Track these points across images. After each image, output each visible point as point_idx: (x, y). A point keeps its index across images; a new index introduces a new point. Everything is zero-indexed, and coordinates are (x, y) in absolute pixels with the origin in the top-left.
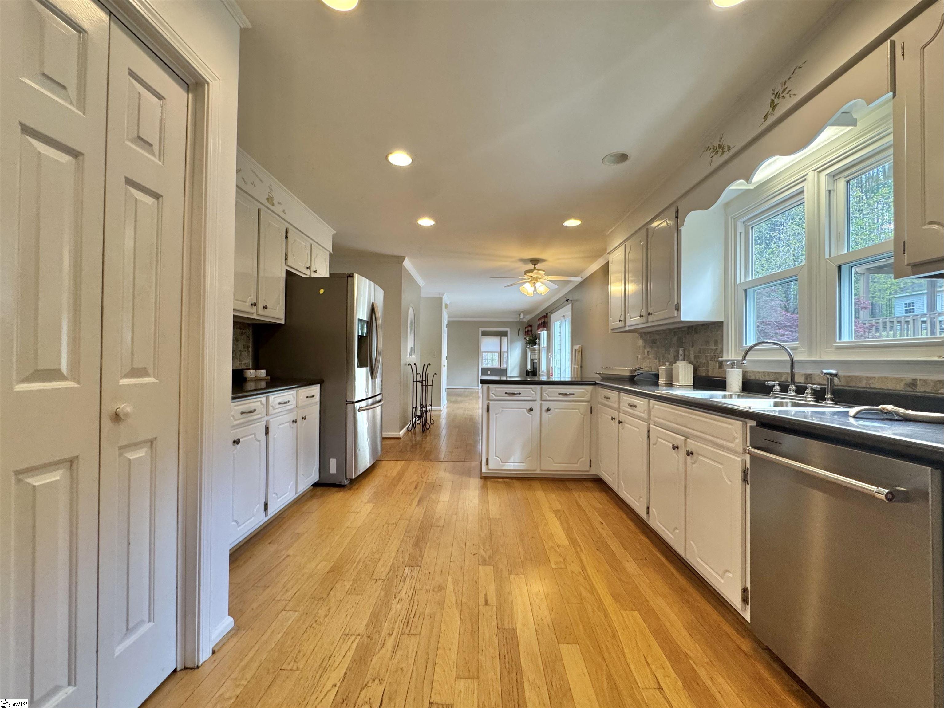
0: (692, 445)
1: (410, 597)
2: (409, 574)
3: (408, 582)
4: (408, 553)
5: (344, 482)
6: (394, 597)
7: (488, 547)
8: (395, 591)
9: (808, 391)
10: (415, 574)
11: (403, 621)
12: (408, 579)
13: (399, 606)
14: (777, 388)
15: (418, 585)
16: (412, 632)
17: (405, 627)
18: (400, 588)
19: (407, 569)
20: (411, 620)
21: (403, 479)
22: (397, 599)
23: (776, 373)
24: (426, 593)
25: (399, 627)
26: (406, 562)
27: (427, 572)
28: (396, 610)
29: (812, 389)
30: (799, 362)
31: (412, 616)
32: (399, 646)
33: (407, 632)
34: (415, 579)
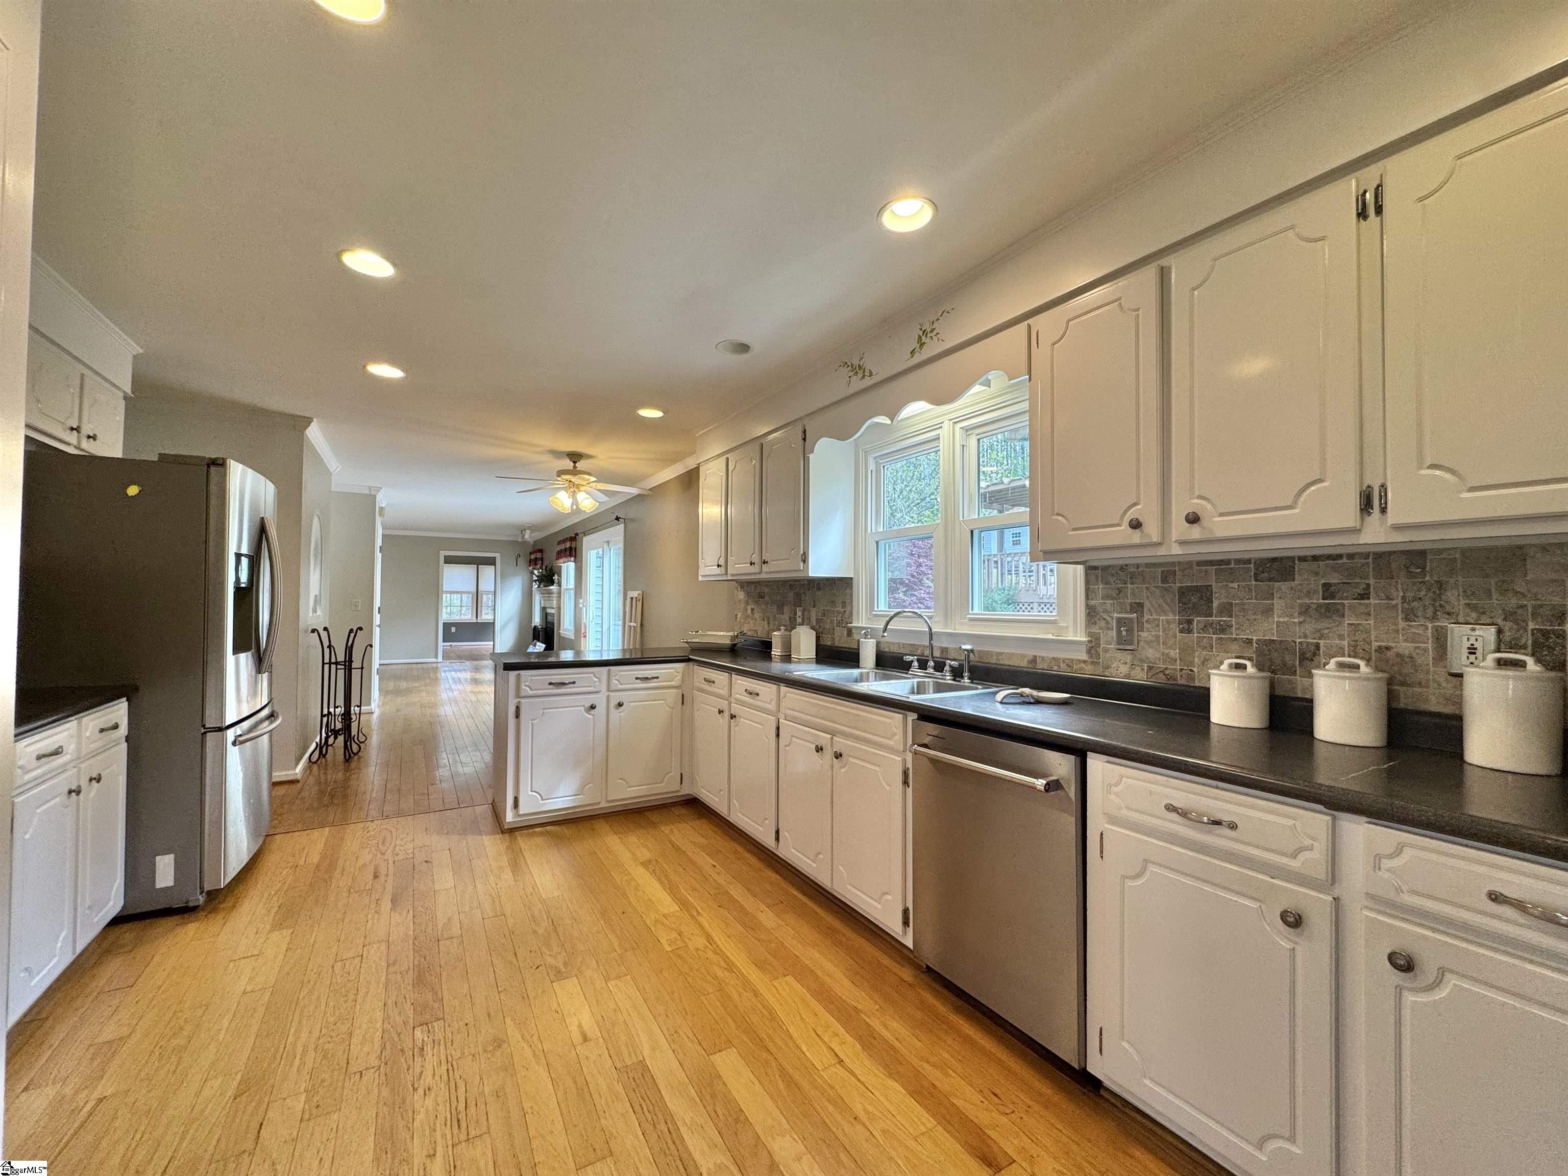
0: (841, 743)
1: (445, 1077)
2: (426, 1039)
3: (430, 1053)
4: (409, 1004)
5: (198, 900)
6: (411, 1089)
7: (556, 949)
8: (410, 1078)
9: (947, 668)
10: (439, 1035)
11: (449, 1123)
12: (428, 1049)
13: (429, 1102)
14: (916, 664)
15: (453, 1052)
16: (473, 1133)
17: (456, 1131)
18: (418, 1070)
19: (418, 1032)
20: (462, 1116)
21: (341, 862)
22: (421, 1091)
23: (911, 645)
24: (473, 1061)
25: (444, 1136)
26: (411, 1021)
27: (462, 1024)
28: (427, 1111)
29: (950, 666)
30: (938, 634)
31: (461, 1106)
32: (458, 1168)
33: (463, 1137)
34: (442, 1042)
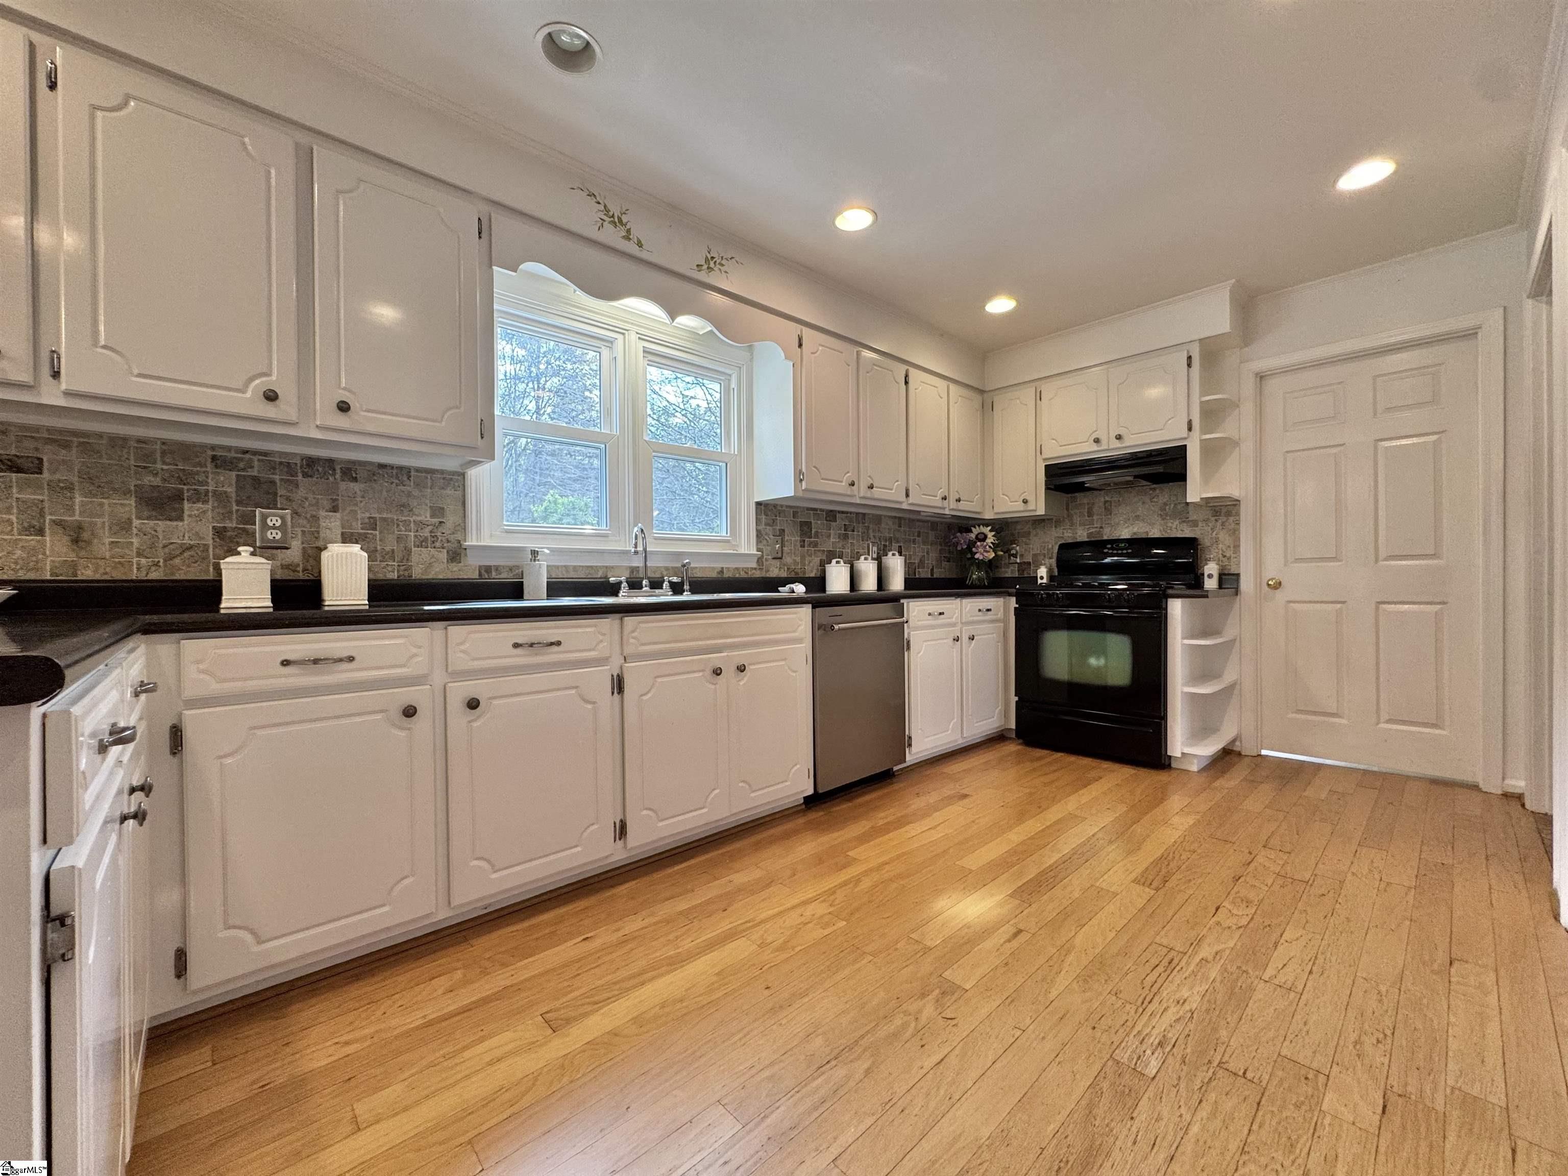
0: (739, 656)
1: (1157, 999)
2: (1149, 1052)
3: (1155, 1032)
4: (1137, 1123)
6: (1195, 1015)
8: (1191, 1026)
9: (666, 585)
10: (1132, 1042)
11: (1178, 968)
12: (1154, 1039)
13: (1185, 993)
14: (624, 584)
15: (1133, 1012)
16: (1165, 950)
17: (1176, 961)
18: (1179, 1027)
19: (1151, 1071)
20: (1165, 962)
22: (1187, 1007)
24: (1121, 992)
25: (1188, 964)
26: (1150, 1093)
27: (1098, 1033)
28: (1191, 988)
31: (1160, 969)
32: (1189, 943)
33: (1173, 953)
34: (1135, 1032)
